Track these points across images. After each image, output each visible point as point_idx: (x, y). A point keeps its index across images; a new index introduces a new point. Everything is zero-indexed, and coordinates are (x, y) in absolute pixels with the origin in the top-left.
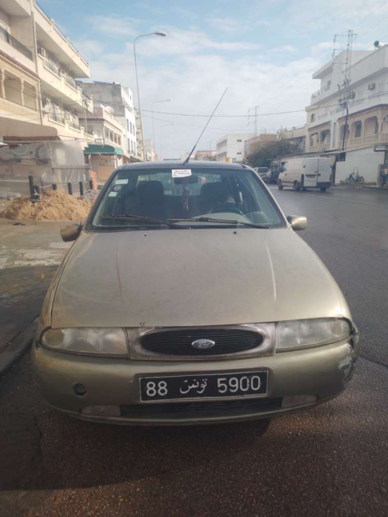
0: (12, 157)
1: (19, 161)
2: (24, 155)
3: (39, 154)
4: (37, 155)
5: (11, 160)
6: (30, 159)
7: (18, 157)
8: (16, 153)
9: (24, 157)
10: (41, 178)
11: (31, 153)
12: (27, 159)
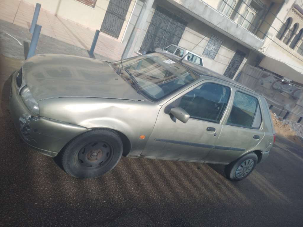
0: (279, 88)
1: (281, 92)
2: (285, 90)
3: (295, 93)
4: (293, 93)
5: (277, 89)
6: (288, 94)
7: (282, 90)
8: (283, 87)
9: (285, 91)
10: (285, 106)
11: (291, 91)
12: (286, 93)
